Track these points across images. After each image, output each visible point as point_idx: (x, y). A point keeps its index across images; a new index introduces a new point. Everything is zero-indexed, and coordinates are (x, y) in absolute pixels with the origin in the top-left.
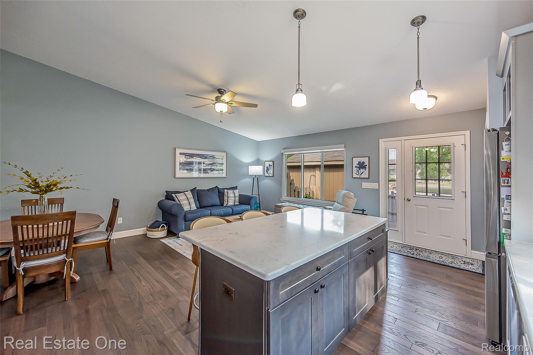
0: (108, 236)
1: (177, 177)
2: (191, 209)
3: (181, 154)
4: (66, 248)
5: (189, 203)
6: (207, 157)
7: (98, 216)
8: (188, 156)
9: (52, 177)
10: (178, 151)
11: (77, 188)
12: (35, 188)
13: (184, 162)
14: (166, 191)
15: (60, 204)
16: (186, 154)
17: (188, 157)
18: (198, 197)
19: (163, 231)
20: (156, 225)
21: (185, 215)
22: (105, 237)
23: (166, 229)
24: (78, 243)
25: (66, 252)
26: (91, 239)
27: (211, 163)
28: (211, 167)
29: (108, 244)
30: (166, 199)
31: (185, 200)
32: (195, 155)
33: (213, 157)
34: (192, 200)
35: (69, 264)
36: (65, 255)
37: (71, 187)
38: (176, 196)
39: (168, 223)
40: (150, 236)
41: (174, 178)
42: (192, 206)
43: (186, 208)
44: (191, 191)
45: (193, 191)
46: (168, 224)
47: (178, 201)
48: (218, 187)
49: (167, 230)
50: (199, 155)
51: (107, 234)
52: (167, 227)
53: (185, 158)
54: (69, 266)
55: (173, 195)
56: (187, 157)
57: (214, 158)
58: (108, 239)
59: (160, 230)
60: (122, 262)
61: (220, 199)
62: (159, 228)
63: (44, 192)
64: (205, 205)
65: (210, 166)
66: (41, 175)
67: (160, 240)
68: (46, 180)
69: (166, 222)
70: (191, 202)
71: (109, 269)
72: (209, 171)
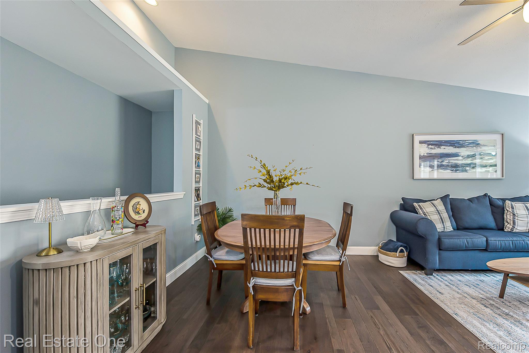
0: (341, 257)
1: (416, 177)
2: (444, 229)
3: (421, 142)
4: (294, 270)
5: (441, 218)
6: (464, 145)
7: (329, 225)
8: (432, 145)
9: (285, 170)
10: (417, 139)
11: (307, 184)
12: (269, 182)
13: (426, 154)
14: (402, 198)
15: (293, 206)
16: (428, 143)
17: (433, 147)
18: (452, 211)
19: (403, 258)
20: (391, 246)
21: (439, 239)
22: (337, 258)
23: (405, 256)
24: (308, 258)
25: (295, 275)
26: (322, 256)
27: (472, 154)
28: (471, 161)
29: (341, 267)
30: (401, 209)
31: (434, 213)
32: (443, 143)
33: (476, 144)
34: (445, 215)
35: (298, 294)
36: (293, 279)
37: (301, 183)
38: (419, 206)
39: (408, 246)
40: (384, 261)
41: (412, 179)
42: (446, 225)
43: (439, 227)
44: (441, 200)
45: (444, 199)
46: (408, 248)
47: (423, 214)
48: (489, 196)
49: (407, 257)
50: (449, 142)
51: (339, 254)
52: (407, 253)
53: (427, 148)
54: (298, 298)
55: (415, 204)
56: (430, 146)
57: (478, 144)
58: (340, 261)
59: (398, 256)
60: (357, 297)
61: (494, 218)
62: (397, 252)
63: (277, 188)
64: (467, 225)
65: (470, 159)
66: (275, 168)
67: (399, 271)
68: (280, 175)
69: (406, 245)
70: (444, 218)
71: (342, 305)
72: (468, 168)
